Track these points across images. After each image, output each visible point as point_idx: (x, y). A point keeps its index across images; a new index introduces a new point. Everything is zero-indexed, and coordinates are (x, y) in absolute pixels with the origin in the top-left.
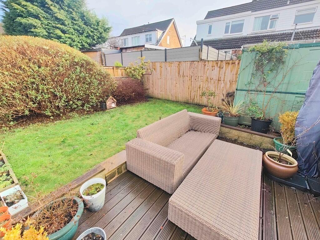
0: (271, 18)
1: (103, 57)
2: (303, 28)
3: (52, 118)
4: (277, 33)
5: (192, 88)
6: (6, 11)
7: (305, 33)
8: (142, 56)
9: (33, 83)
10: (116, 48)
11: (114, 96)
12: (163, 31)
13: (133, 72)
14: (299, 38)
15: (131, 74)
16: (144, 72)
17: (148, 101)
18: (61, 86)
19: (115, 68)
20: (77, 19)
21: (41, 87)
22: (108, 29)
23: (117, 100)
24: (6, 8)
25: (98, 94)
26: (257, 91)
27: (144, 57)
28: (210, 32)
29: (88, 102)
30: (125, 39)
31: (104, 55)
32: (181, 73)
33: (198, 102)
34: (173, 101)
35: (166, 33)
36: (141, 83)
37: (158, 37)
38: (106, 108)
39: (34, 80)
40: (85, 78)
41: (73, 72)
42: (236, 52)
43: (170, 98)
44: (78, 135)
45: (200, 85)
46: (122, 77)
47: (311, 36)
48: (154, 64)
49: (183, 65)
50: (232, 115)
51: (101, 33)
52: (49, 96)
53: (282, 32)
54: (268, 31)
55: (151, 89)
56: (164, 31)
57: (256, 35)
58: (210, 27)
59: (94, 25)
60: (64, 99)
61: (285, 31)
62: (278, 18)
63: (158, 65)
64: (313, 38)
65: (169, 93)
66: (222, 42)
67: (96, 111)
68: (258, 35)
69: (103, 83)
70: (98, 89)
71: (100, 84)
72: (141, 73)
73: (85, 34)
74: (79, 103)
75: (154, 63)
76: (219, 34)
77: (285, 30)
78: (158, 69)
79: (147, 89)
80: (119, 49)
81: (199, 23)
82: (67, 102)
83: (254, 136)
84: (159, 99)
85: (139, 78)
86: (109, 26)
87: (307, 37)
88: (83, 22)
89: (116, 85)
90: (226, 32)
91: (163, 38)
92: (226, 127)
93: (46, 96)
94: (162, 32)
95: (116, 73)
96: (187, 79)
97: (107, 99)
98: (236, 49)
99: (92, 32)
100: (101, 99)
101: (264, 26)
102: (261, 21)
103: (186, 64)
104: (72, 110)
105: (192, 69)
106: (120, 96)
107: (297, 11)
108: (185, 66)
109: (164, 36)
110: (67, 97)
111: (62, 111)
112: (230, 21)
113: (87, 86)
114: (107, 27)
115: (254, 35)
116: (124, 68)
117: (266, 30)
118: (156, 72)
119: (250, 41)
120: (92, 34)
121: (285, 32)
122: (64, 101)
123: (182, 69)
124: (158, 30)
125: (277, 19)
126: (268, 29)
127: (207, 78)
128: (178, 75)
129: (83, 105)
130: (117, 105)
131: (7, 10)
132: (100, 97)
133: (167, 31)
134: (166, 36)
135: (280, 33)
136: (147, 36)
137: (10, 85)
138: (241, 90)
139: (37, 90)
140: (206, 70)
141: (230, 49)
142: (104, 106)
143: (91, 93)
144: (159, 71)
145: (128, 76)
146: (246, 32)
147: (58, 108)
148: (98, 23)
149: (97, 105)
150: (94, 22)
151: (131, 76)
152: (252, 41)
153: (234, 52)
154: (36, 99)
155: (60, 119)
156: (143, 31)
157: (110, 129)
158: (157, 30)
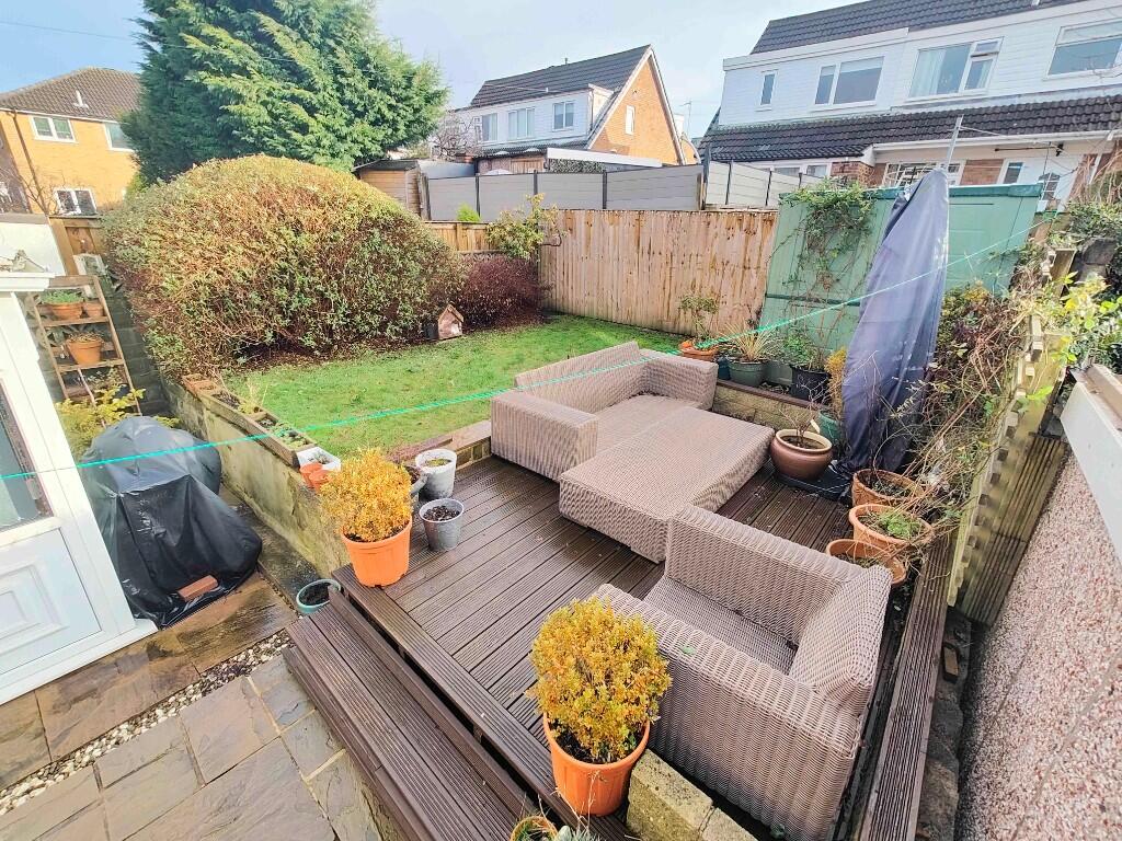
0: (972, 52)
1: (422, 188)
2: (1078, 90)
3: (317, 352)
4: (992, 104)
5: (673, 285)
6: (152, 50)
7: (1083, 107)
8: (536, 192)
9: (284, 271)
10: (460, 156)
11: (456, 306)
12: (612, 89)
13: (509, 239)
14: (1059, 126)
15: (503, 243)
16: (540, 237)
17: (548, 322)
18: (338, 277)
19: (459, 227)
20: (348, 70)
21: (299, 279)
22: (437, 95)
23: (465, 317)
24: (152, 39)
25: (418, 299)
26: (810, 300)
27: (541, 195)
28: (766, 99)
29: (395, 318)
30: (485, 118)
31: (426, 180)
32: (644, 244)
33: (688, 328)
34: (620, 325)
35: (621, 96)
36: (533, 271)
37: (596, 113)
38: (437, 337)
39: (285, 264)
40: (389, 259)
41: (366, 244)
42: (846, 169)
43: (613, 315)
44: (384, 391)
45: (695, 280)
46: (479, 251)
47: (1103, 117)
48: (569, 215)
49: (650, 221)
50: (747, 359)
51: (416, 111)
52: (315, 301)
53: (1008, 103)
54: (963, 97)
55: (559, 287)
56: (616, 90)
57: (920, 111)
58: (769, 81)
59: (397, 87)
60: (343, 309)
61: (1017, 99)
62: (997, 53)
63: (581, 218)
64: (1105, 125)
65: (610, 300)
66: (805, 133)
67: (411, 342)
68: (926, 110)
69: (430, 271)
70: (420, 285)
71: (423, 273)
72: (530, 241)
73: (371, 116)
74: (375, 320)
75: (569, 213)
76: (796, 104)
77: (1020, 96)
78: (581, 227)
79: (548, 289)
80: (468, 159)
81: (730, 67)
82: (347, 316)
83: (789, 407)
84: (581, 317)
85: (527, 256)
86: (440, 88)
87: (1088, 121)
88: (367, 79)
89: (464, 276)
90: (822, 97)
91: (610, 113)
92: (730, 388)
93: (308, 301)
94: (609, 93)
95: (462, 241)
96: (657, 260)
97: (440, 312)
98: (847, 159)
99: (391, 107)
100: (425, 313)
101: (948, 79)
102: (940, 65)
103: (659, 218)
104: (360, 337)
105: (673, 234)
106: (472, 305)
107: (1063, 30)
108: (655, 225)
109: (615, 107)
110: (350, 304)
111: (338, 338)
112: (836, 61)
113: (395, 279)
114: (435, 88)
115: (914, 111)
116: (484, 227)
117: (955, 95)
118: (575, 238)
119: (897, 132)
120: (389, 115)
121: (1017, 101)
122: (344, 313)
123: (645, 230)
124: (597, 89)
125: (993, 57)
126: (963, 91)
127: (715, 260)
128: (636, 248)
129: (383, 327)
130: (464, 331)
131: (157, 47)
132: (423, 306)
133: (625, 90)
134: (623, 108)
135: (1000, 103)
136: (559, 108)
137: (244, 274)
138: (775, 297)
139: (291, 288)
140: (711, 236)
141: (827, 157)
142: (431, 333)
143: (404, 295)
144: (583, 236)
145: (496, 248)
146: (889, 100)
147: (329, 331)
148: (409, 80)
149: (416, 329)
150: (399, 78)
151: (503, 249)
152: (904, 132)
153: (838, 168)
154: (287, 309)
155: (331, 360)
156: (547, 90)
157: (452, 382)
158: (592, 90)
